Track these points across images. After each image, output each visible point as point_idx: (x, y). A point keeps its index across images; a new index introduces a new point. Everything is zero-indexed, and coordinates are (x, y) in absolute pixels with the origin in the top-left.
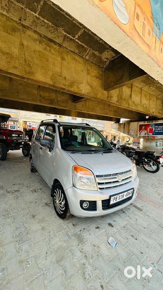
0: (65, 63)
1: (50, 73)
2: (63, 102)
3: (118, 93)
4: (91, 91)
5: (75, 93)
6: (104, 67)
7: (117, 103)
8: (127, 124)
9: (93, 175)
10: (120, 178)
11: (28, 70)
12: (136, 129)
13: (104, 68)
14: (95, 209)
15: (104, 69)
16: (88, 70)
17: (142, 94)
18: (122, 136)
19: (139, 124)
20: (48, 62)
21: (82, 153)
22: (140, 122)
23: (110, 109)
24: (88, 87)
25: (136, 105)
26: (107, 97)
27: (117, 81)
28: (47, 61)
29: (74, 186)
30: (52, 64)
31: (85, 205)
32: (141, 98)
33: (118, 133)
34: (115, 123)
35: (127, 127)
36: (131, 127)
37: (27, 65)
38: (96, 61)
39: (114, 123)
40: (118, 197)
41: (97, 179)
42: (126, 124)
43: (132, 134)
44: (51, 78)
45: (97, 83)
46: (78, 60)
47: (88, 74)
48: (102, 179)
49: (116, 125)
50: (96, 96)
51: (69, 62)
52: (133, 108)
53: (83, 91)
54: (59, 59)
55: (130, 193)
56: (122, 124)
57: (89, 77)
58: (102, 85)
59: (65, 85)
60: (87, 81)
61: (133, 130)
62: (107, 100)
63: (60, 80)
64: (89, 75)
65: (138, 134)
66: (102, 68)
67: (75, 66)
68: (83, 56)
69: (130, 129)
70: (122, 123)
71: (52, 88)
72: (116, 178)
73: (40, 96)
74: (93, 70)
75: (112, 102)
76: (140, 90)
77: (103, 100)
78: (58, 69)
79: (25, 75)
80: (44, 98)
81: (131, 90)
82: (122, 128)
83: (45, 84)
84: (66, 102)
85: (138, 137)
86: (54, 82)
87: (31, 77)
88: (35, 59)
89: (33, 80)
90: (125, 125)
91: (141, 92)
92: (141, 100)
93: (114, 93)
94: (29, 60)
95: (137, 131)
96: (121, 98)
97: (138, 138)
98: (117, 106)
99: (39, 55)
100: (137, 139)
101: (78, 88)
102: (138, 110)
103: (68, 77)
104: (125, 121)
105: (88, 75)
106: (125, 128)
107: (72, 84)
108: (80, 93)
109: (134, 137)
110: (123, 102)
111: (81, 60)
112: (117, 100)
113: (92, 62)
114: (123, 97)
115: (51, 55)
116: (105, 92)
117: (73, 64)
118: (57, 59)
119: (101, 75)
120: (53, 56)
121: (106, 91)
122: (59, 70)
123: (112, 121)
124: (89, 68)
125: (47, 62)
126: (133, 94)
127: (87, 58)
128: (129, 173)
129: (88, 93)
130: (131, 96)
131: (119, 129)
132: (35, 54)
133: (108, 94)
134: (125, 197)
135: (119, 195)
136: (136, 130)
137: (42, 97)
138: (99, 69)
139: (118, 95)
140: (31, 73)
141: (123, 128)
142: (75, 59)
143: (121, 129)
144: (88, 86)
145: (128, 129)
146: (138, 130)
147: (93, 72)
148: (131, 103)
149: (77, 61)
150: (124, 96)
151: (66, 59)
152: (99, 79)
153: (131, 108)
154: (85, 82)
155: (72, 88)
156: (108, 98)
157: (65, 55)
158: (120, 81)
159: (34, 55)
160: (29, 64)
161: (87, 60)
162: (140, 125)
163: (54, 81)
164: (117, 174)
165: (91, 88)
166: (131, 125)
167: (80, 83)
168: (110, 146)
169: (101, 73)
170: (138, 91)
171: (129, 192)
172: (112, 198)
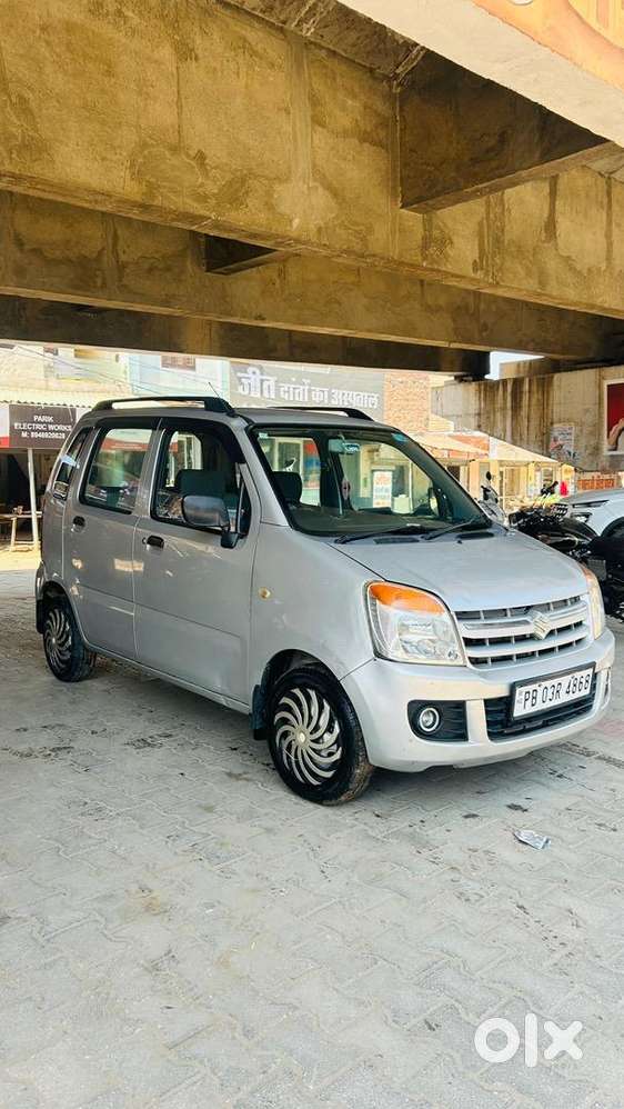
0: (196, 73)
1: (128, 137)
2: (150, 270)
3: (478, 218)
4: (337, 217)
5: (255, 236)
6: (398, 71)
7: (480, 275)
8: (534, 388)
9: (446, 612)
10: (541, 624)
11: (18, 132)
12: (587, 411)
13: (396, 76)
14: (462, 736)
15: (400, 84)
16: (314, 101)
17: (615, 207)
18: (501, 463)
19: (606, 383)
20: (113, 80)
21: (378, 542)
22: (612, 370)
23: (430, 301)
24: (321, 199)
25: (586, 277)
26: (420, 242)
27: (475, 161)
28: (109, 73)
29: (378, 655)
30: (133, 86)
31: (426, 719)
32: (608, 236)
33: (478, 443)
34: (460, 379)
35: (534, 401)
36: (556, 400)
37: (12, 104)
38: (354, 45)
39: (447, 384)
40: (540, 690)
41: (461, 625)
42: (526, 387)
43: (569, 447)
44: (132, 166)
45: (363, 171)
46: (259, 48)
47: (317, 121)
48: (479, 627)
49: (465, 396)
50: (364, 239)
51: (214, 64)
52: (567, 294)
53: (296, 222)
54: (166, 53)
55: (583, 681)
56: (505, 390)
57: (320, 138)
58: (394, 180)
59: (203, 198)
60: (314, 166)
61: (569, 421)
62: (425, 259)
63: (178, 173)
64: (324, 127)
65: (606, 445)
66: (389, 80)
67: (247, 86)
68: (286, 27)
69: (555, 419)
70: (504, 382)
71: (135, 214)
72: (526, 622)
73: (20, 243)
74: (340, 96)
75: (449, 268)
76: (602, 182)
77: (402, 263)
78: (161, 113)
79: (7, 162)
80: (37, 251)
81: (553, 194)
82: (504, 409)
83: (99, 198)
84: (168, 269)
85: (605, 463)
86: (149, 185)
87: (37, 170)
88: (49, 69)
89: (45, 182)
90: (521, 392)
91: (609, 194)
92: (610, 244)
93: (461, 221)
94: (19, 81)
95: (597, 426)
96: (498, 241)
97: (604, 471)
98: (474, 288)
99: (69, 45)
100: (595, 475)
101: (270, 207)
102: (593, 307)
103: (216, 154)
104: (518, 364)
105: (320, 129)
106: (524, 412)
107: (236, 191)
108: (280, 230)
109: (579, 463)
110: (508, 264)
111: (272, 47)
112: (476, 256)
113: (334, 52)
114: (507, 238)
115: (124, 40)
116: (412, 218)
117: (238, 74)
118: (156, 56)
119: (384, 123)
120: (135, 44)
121: (414, 210)
122: (169, 118)
123: (437, 369)
124: (319, 85)
125: (106, 80)
126: (563, 214)
127: (309, 31)
128: (575, 607)
129: (320, 230)
130: (551, 226)
131: (483, 420)
132: (48, 43)
133: (428, 225)
134: (564, 698)
135: (544, 684)
136: (589, 418)
137: (27, 247)
138: (370, 87)
139: (480, 224)
140: (34, 147)
141: (510, 413)
142: (244, 45)
143: (498, 415)
144: (320, 190)
145: (542, 417)
146: (600, 417)
147: (344, 108)
148: (552, 265)
149: (254, 53)
150: (513, 231)
151: (199, 52)
152: (373, 143)
153: (554, 298)
154: (303, 166)
155: (237, 209)
156: (425, 246)
157: (197, 29)
158: (494, 164)
159: (44, 51)
160: (21, 97)
161: (308, 44)
162: (610, 387)
163: (147, 178)
164: (528, 608)
165: (333, 204)
166: (559, 387)
167: (277, 178)
168: (478, 512)
169: (381, 107)
170: (593, 194)
171: (578, 675)
172: (520, 693)
